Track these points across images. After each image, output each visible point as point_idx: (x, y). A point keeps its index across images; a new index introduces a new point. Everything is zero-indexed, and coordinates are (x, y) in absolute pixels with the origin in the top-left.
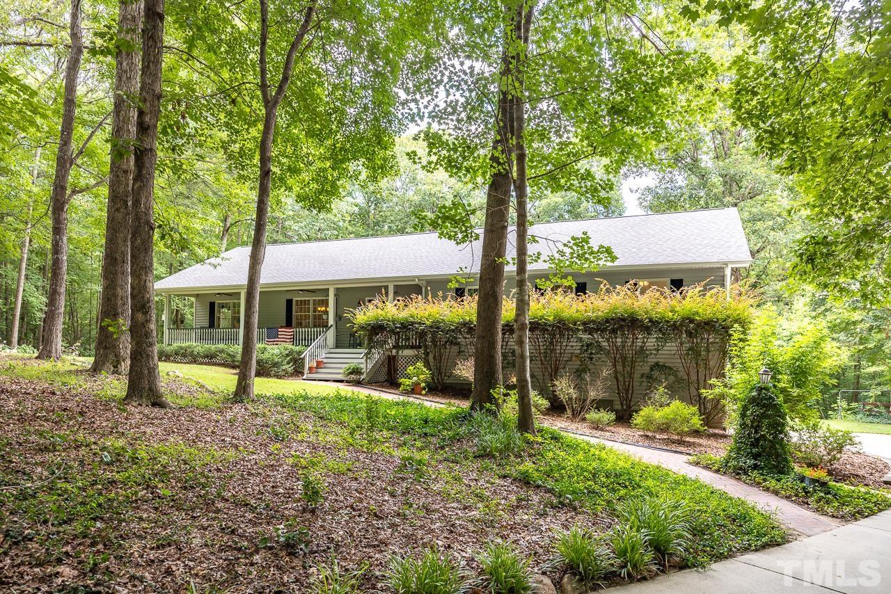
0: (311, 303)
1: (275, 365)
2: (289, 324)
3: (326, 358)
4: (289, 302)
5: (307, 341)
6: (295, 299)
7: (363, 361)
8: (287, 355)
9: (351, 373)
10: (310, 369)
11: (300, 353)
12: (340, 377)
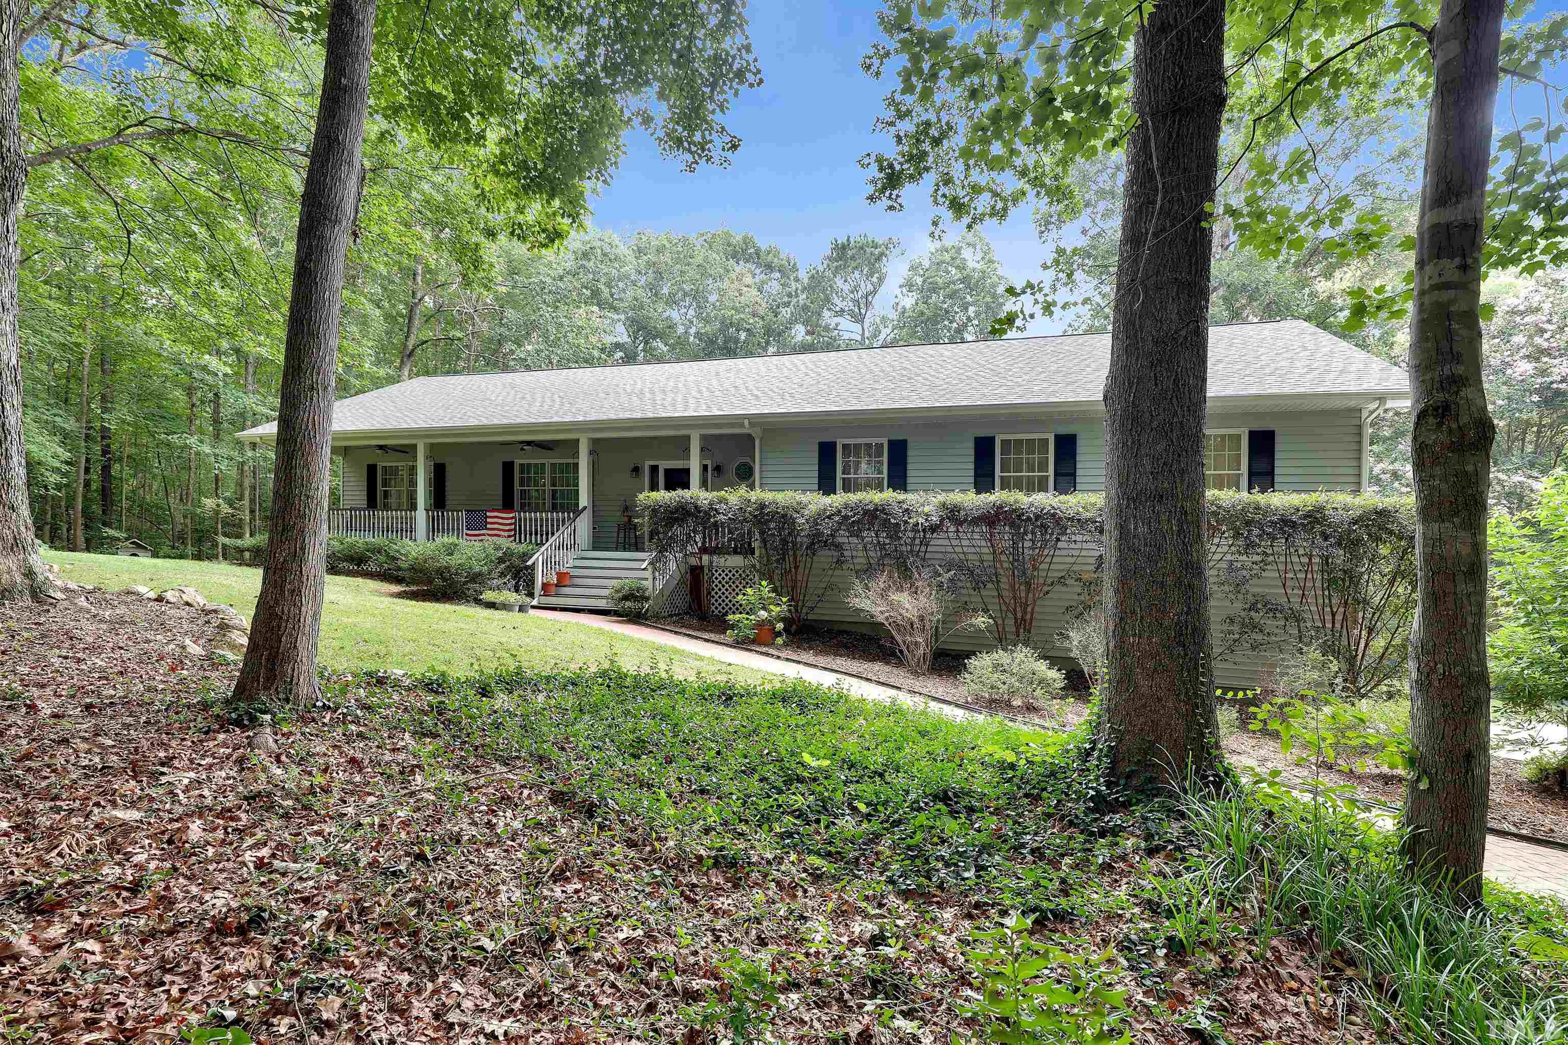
0: (547, 469)
1: (476, 578)
2: (508, 504)
3: (575, 567)
4: (508, 468)
5: (541, 535)
6: (518, 462)
7: (648, 574)
8: (501, 560)
9: (626, 598)
10: (545, 586)
11: (526, 556)
12: (602, 604)
